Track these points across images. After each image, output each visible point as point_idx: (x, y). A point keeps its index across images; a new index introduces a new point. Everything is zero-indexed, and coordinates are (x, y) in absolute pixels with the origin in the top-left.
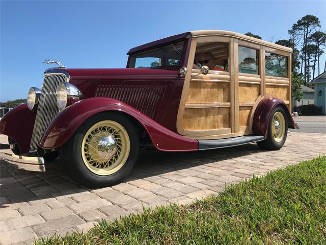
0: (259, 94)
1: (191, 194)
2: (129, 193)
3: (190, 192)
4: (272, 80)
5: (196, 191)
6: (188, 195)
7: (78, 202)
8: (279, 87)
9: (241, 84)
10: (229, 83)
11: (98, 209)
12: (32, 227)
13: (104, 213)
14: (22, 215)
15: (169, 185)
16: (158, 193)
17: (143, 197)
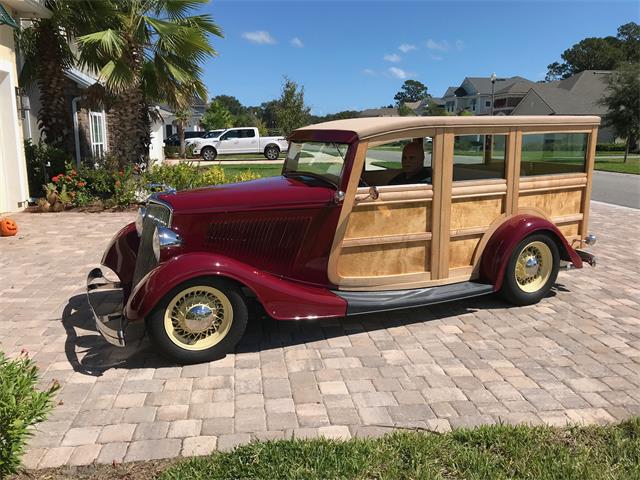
0: (503, 211)
1: (573, 411)
2: (491, 388)
3: (573, 408)
4: (537, 183)
5: (582, 407)
6: (568, 412)
7: (430, 387)
8: (557, 191)
9: (455, 201)
10: (431, 202)
11: (450, 403)
12: (387, 407)
13: (455, 409)
14: (377, 390)
15: (548, 387)
16: (528, 397)
17: (506, 399)
